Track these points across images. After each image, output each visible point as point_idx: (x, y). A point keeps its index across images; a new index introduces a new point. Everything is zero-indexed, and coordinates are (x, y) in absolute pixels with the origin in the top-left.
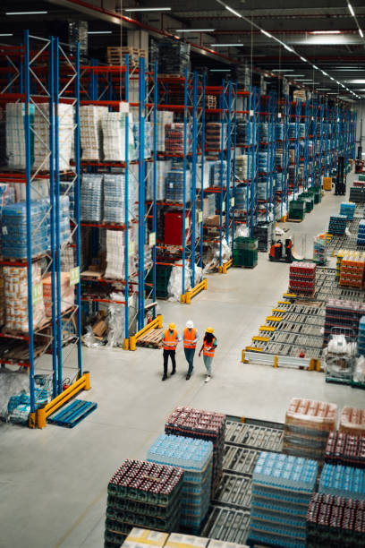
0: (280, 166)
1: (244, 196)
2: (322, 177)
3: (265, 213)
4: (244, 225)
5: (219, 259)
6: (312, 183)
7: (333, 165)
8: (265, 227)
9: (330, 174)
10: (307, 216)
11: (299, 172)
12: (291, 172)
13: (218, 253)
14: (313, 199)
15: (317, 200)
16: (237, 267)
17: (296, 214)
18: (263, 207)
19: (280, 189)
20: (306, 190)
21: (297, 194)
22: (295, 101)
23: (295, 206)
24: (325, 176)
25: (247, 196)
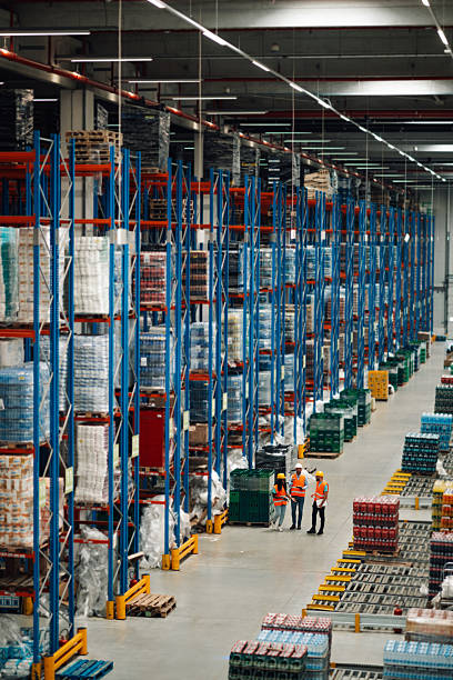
0: (288, 340)
1: (238, 394)
2: (366, 372)
3: (270, 434)
4: (240, 451)
5: (207, 507)
6: (346, 380)
7: (386, 345)
8: (281, 454)
9: (382, 364)
10: (346, 447)
11: (324, 355)
12: (309, 352)
13: (204, 496)
14: (355, 413)
15: (362, 418)
16: (236, 525)
17: (324, 443)
18: (263, 421)
19: (289, 387)
20: (337, 396)
21: (319, 403)
22: (310, 196)
23: (321, 425)
24: (371, 368)
25: (243, 395)
